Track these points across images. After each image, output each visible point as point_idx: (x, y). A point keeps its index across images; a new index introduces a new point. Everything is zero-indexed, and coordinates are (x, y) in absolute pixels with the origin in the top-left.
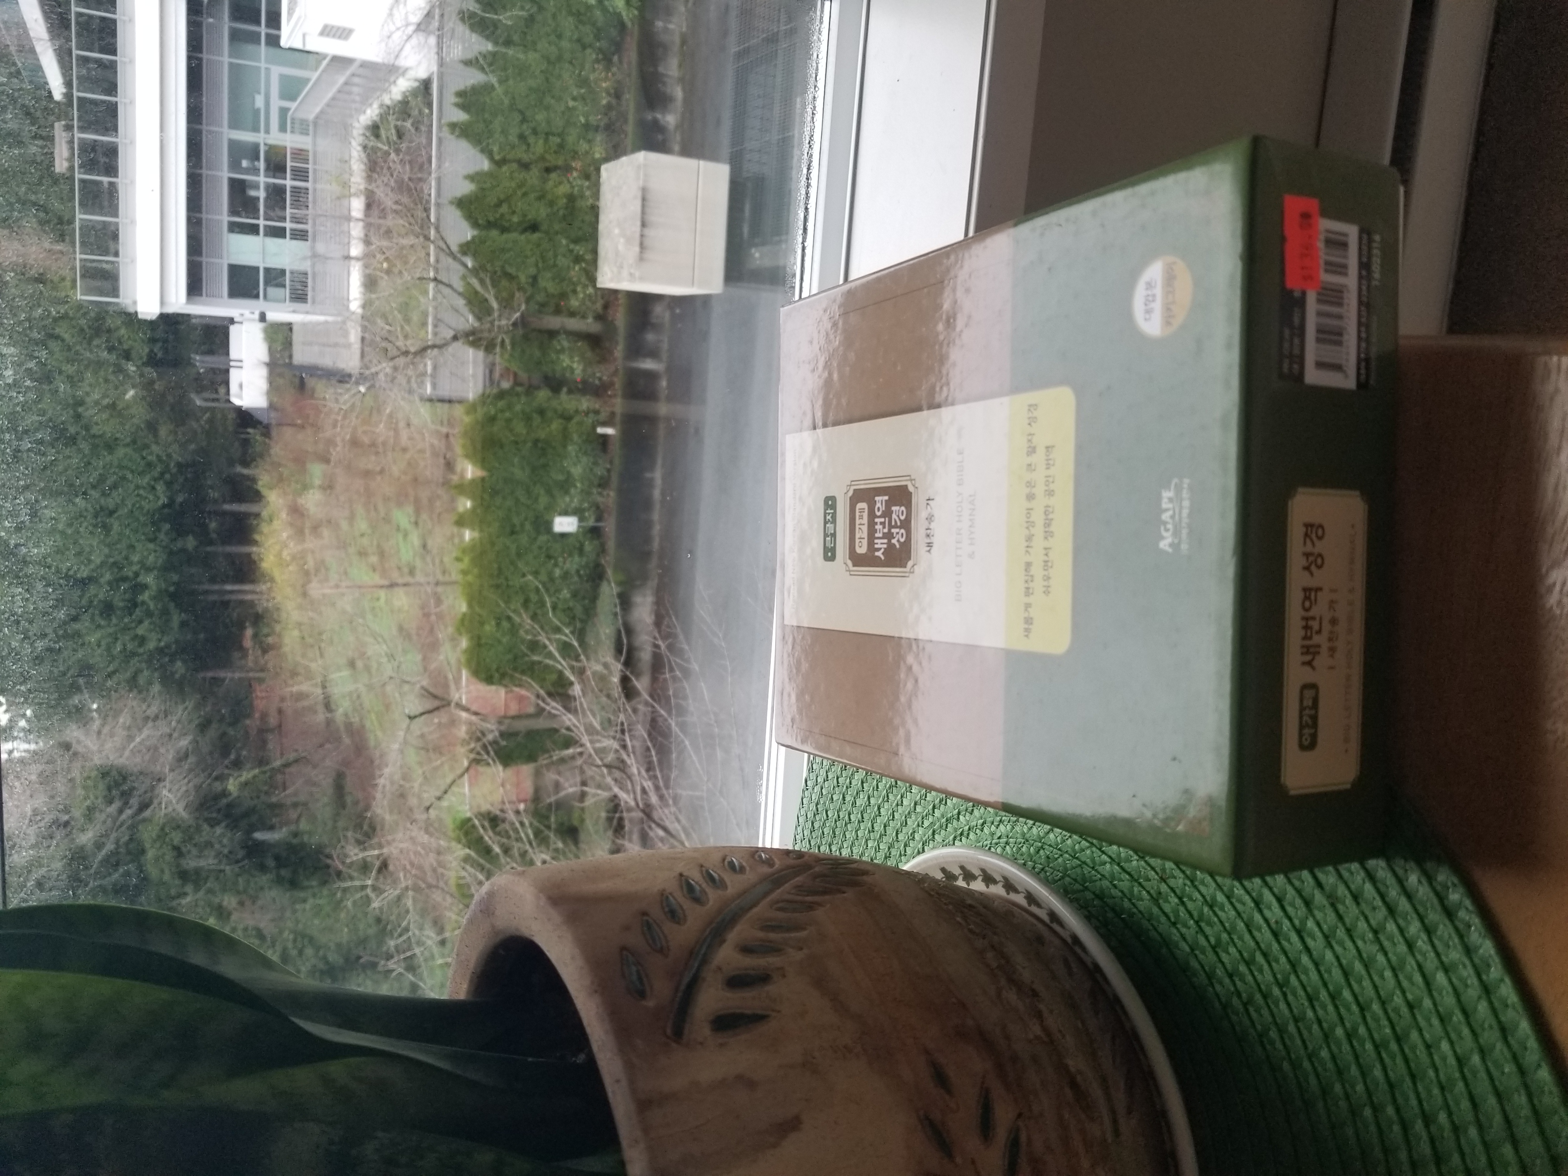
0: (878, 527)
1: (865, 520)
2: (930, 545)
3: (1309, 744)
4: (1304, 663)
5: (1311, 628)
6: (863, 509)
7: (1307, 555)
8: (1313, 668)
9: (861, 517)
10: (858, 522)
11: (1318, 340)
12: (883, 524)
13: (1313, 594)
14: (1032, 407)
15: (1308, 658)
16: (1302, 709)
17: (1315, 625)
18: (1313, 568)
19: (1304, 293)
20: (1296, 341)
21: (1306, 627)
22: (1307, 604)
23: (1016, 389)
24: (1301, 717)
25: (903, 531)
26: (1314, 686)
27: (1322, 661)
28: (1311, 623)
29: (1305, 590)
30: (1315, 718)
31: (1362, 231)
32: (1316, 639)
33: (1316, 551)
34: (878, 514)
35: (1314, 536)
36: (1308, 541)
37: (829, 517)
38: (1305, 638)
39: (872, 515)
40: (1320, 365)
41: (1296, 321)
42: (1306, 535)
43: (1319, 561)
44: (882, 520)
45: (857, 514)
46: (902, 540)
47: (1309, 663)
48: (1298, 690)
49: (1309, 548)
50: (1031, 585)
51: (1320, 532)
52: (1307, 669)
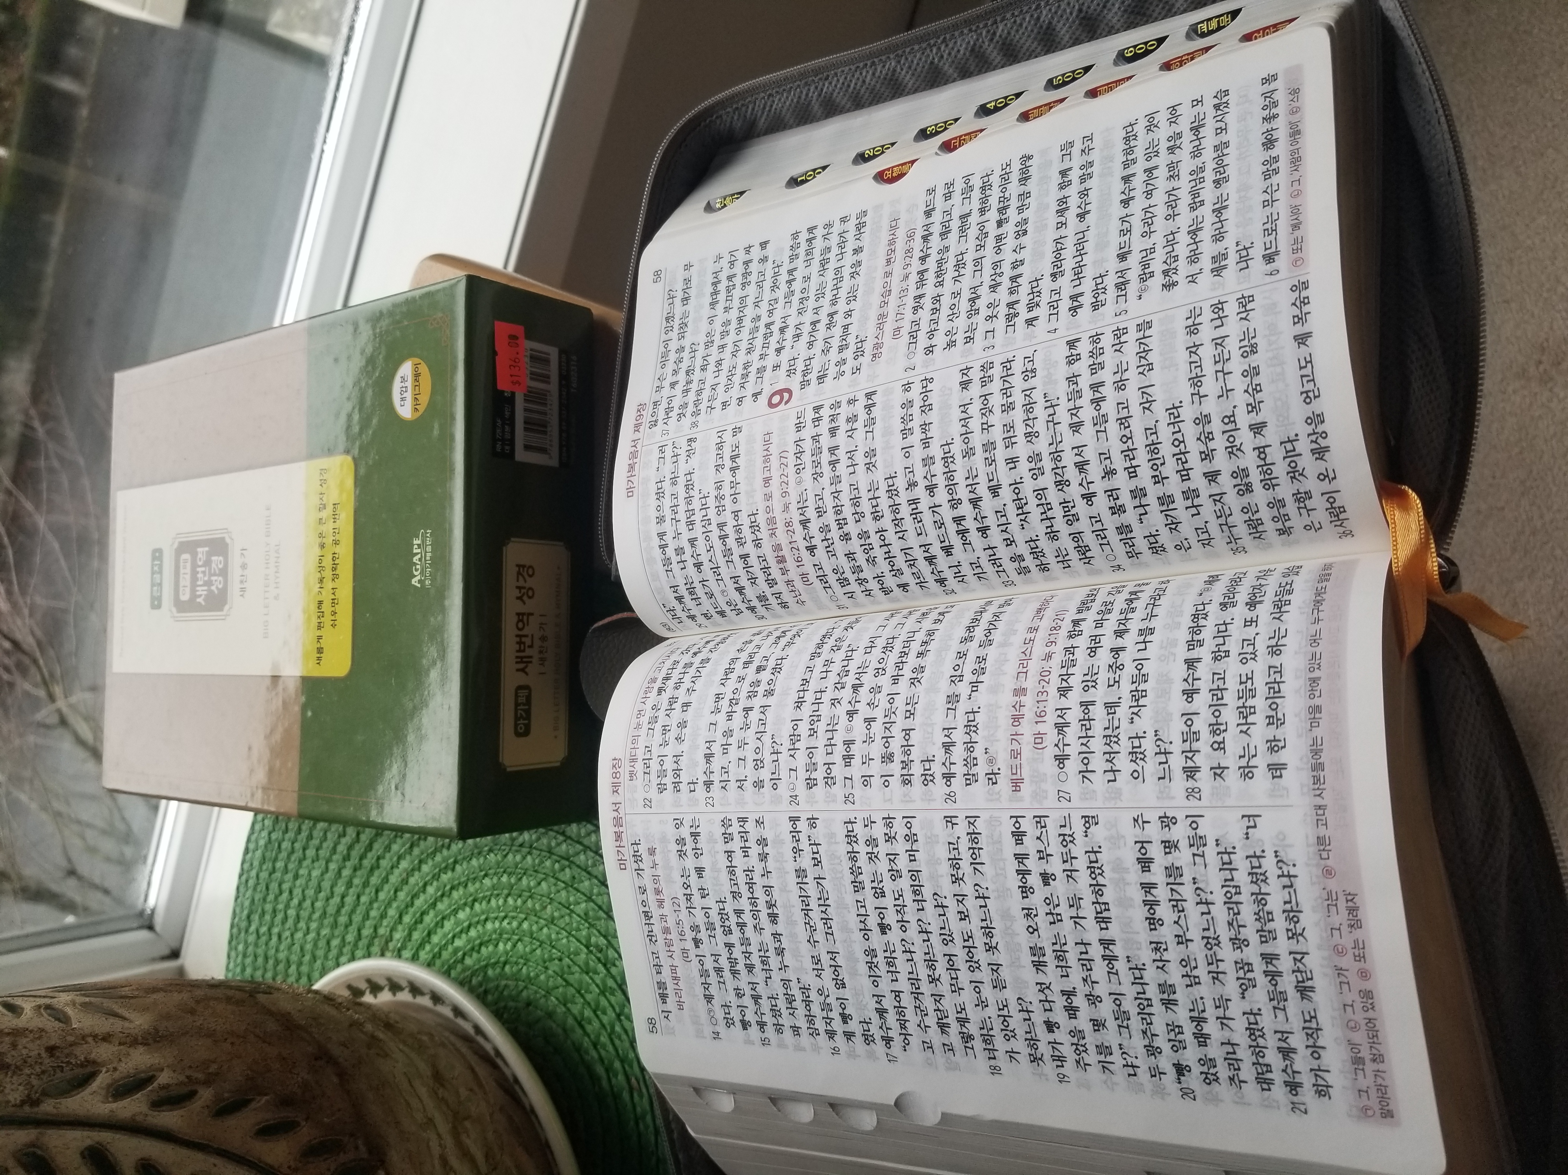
0: (200, 575)
1: (188, 570)
2: (243, 590)
3: (523, 731)
4: (518, 670)
5: (524, 643)
6: (186, 561)
7: (519, 588)
8: (527, 674)
9: (185, 568)
10: (182, 571)
11: (526, 429)
12: (204, 572)
13: (525, 618)
14: (323, 471)
15: (521, 666)
16: (517, 704)
17: (528, 641)
18: (525, 598)
19: (513, 394)
20: (507, 428)
21: (520, 643)
22: (520, 625)
23: (311, 456)
24: (516, 710)
25: (220, 578)
26: (527, 687)
27: (533, 669)
28: (523, 639)
29: (518, 614)
30: (528, 712)
31: (561, 352)
32: (528, 652)
33: (527, 585)
34: (200, 563)
35: (525, 574)
36: (521, 578)
37: (156, 568)
38: (519, 651)
39: (194, 566)
40: (527, 447)
41: (507, 414)
42: (519, 573)
43: (530, 593)
44: (203, 569)
45: (182, 564)
46: (220, 586)
47: (523, 670)
48: (513, 691)
49: (521, 583)
50: (322, 619)
51: (530, 572)
52: (522, 674)
